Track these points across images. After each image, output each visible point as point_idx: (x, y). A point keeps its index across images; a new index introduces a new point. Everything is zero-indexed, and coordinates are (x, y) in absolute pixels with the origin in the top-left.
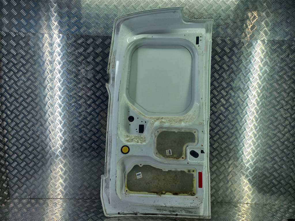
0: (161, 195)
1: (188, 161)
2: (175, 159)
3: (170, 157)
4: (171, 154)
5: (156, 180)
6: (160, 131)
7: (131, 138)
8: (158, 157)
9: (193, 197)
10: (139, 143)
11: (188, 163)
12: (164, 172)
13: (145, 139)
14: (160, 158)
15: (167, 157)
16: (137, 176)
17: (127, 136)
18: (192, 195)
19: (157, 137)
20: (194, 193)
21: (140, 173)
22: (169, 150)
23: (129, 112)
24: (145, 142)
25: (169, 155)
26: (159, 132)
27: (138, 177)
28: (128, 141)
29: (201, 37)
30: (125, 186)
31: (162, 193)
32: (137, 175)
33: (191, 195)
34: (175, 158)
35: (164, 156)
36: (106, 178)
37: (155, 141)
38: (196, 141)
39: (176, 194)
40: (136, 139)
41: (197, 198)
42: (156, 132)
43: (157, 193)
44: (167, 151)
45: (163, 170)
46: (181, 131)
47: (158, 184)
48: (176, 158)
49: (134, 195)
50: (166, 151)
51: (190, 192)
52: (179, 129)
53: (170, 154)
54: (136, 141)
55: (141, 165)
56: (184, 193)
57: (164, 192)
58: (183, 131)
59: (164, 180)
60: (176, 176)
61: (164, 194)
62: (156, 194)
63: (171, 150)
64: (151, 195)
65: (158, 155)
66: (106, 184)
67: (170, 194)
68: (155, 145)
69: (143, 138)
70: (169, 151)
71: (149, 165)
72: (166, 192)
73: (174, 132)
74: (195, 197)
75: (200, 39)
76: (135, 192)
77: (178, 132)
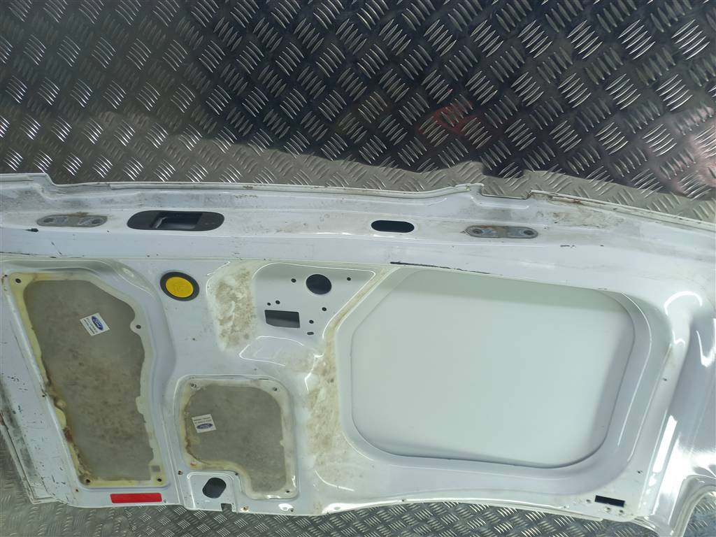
0: (47, 398)
1: (189, 473)
2: (186, 443)
3: (186, 426)
4: (199, 431)
5: (97, 380)
6: (281, 396)
7: (236, 289)
8: (180, 387)
9: (77, 480)
10: (218, 329)
11: (180, 473)
12: (135, 403)
13: (242, 340)
14: (179, 394)
15: (185, 419)
16: (90, 318)
18: (81, 478)
19: (253, 385)
20: (88, 481)
21: (106, 328)
22: (212, 422)
23: (349, 279)
24: (228, 346)
25: (196, 426)
26: (274, 394)
27: (87, 322)
28: (221, 285)
29: (621, 511)
30: (35, 275)
31: (55, 400)
32: (93, 318)
33: (80, 474)
34: (188, 441)
35: (186, 409)
36: (39, 195)
37: (238, 381)
38: (256, 495)
39: (69, 435)
41: (77, 490)
42: (272, 384)
43: (49, 384)
44: (207, 418)
46: (286, 457)
47: (85, 387)
48: (189, 445)
49: (13, 309)
50: (209, 416)
51: (87, 472)
53: (199, 427)
54: (231, 313)
55: (139, 327)
56: (79, 456)
57: (60, 403)
58: (289, 461)
59: (106, 403)
60: (130, 437)
61: (56, 406)
62: (47, 380)
63: (213, 428)
64: (34, 367)
65: (186, 389)
66: (15, 196)
67: (64, 422)
68: (223, 381)
69: (247, 331)
70: (211, 425)
71: (146, 354)
72: (65, 410)
73: (281, 437)
74: (79, 485)
76: (25, 313)
77: (282, 448)
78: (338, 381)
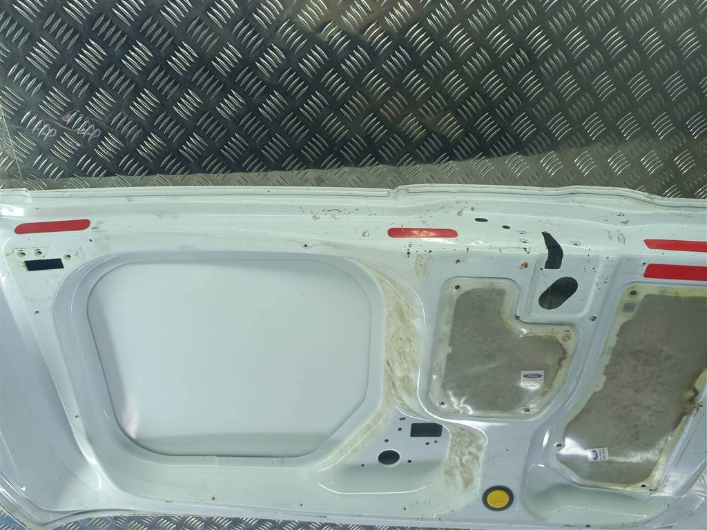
0: (699, 403)
1: (582, 318)
2: (563, 363)
3: (554, 377)
4: (541, 373)
5: (631, 411)
7: (458, 469)
8: (542, 408)
10: (482, 455)
11: (594, 319)
12: (605, 386)
14: (546, 404)
15: (551, 384)
16: (599, 460)
17: (449, 473)
21: (590, 451)
22: (523, 378)
23: (363, 465)
25: (543, 378)
27: (605, 458)
28: (468, 483)
32: (596, 460)
34: (559, 364)
35: (545, 393)
38: (501, 284)
40: (463, 454)
43: (684, 414)
44: (527, 382)
45: (598, 389)
46: (449, 334)
47: (648, 408)
48: (561, 360)
50: (523, 384)
52: (437, 342)
53: (540, 376)
54: (469, 457)
55: (559, 445)
57: (691, 394)
58: (447, 329)
59: (637, 391)
61: (696, 393)
63: (524, 372)
65: (537, 408)
68: (496, 413)
72: (691, 385)
73: (449, 357)
75: (33, 257)
77: (451, 345)
78: (383, 364)
